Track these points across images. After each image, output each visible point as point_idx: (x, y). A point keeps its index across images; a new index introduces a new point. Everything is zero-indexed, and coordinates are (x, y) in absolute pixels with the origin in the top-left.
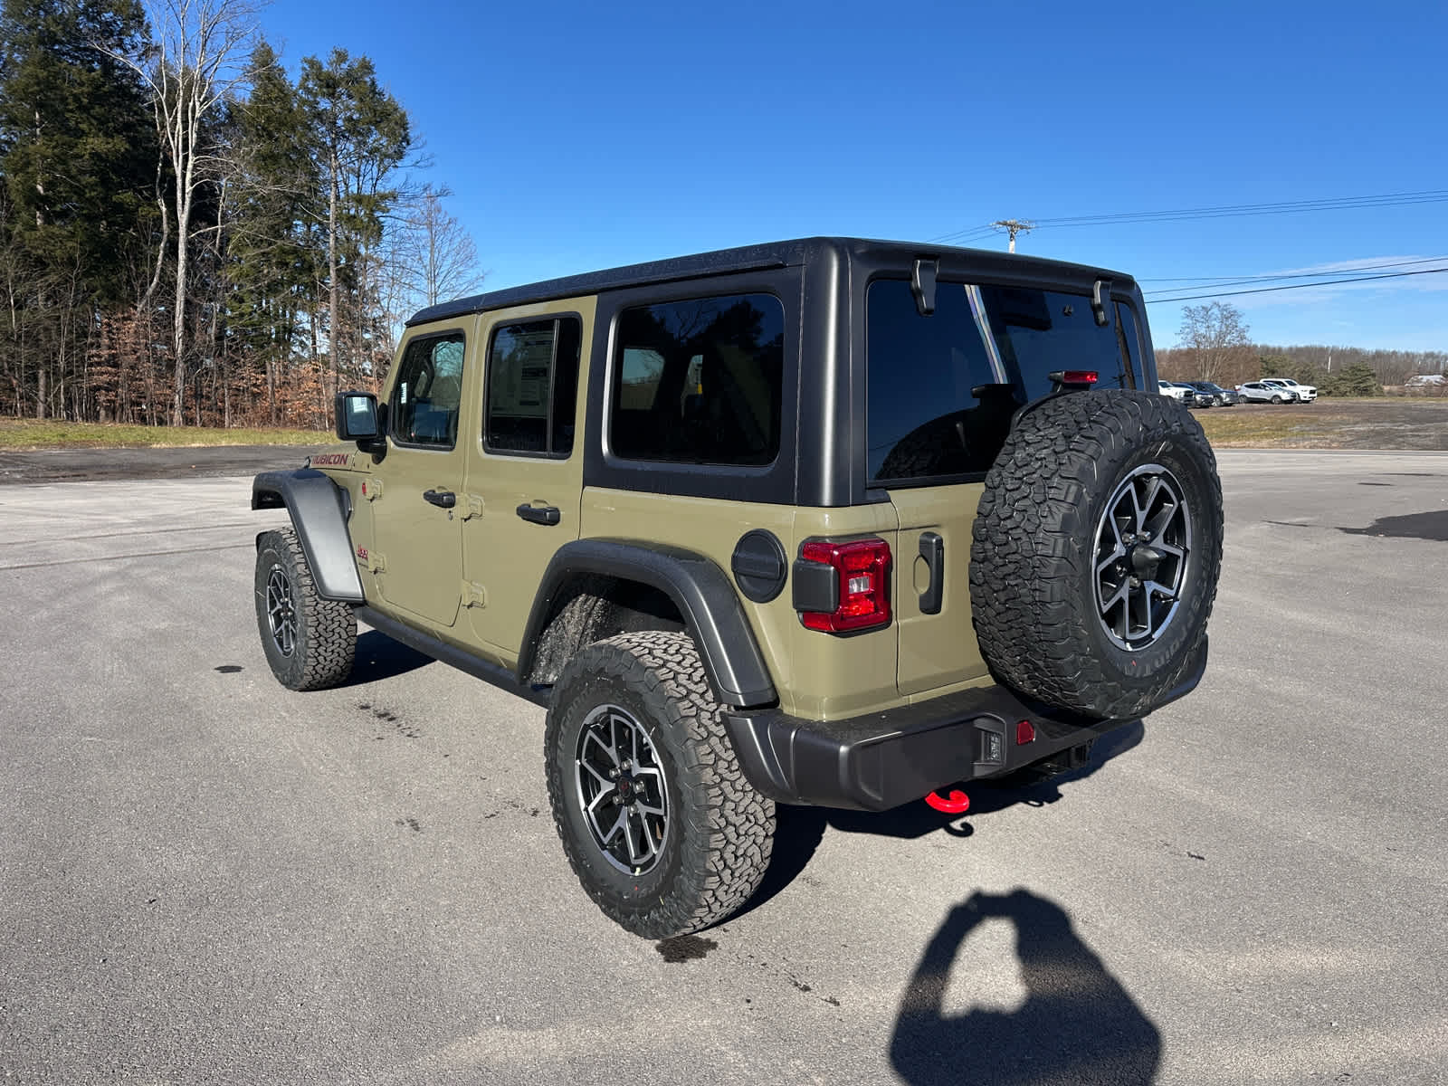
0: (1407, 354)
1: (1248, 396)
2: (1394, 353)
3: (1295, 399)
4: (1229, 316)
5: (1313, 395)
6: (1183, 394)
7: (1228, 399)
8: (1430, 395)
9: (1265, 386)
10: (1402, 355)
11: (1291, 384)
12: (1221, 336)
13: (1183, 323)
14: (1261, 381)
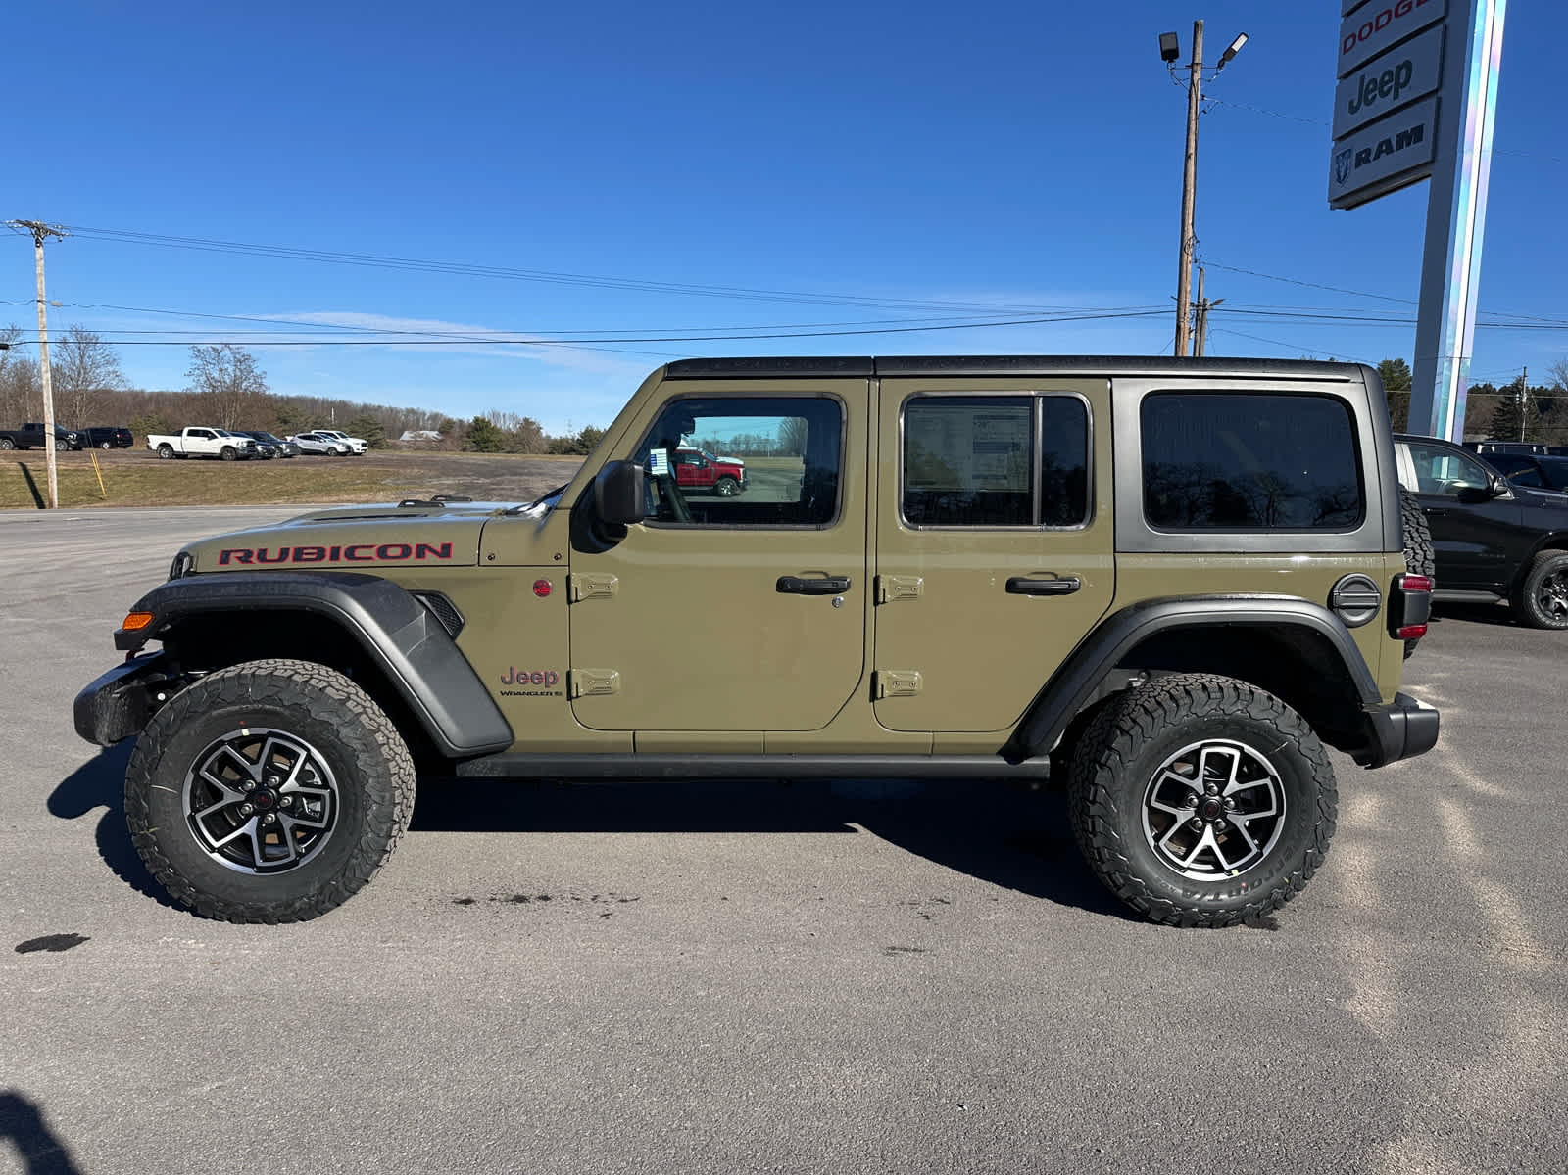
0: (391, 410)
1: (303, 447)
2: (380, 407)
3: (349, 450)
4: (243, 361)
5: (364, 448)
6: (245, 445)
7: (288, 451)
8: (432, 449)
9: (318, 437)
10: (387, 410)
11: (343, 437)
12: (236, 382)
13: (191, 364)
14: (312, 433)
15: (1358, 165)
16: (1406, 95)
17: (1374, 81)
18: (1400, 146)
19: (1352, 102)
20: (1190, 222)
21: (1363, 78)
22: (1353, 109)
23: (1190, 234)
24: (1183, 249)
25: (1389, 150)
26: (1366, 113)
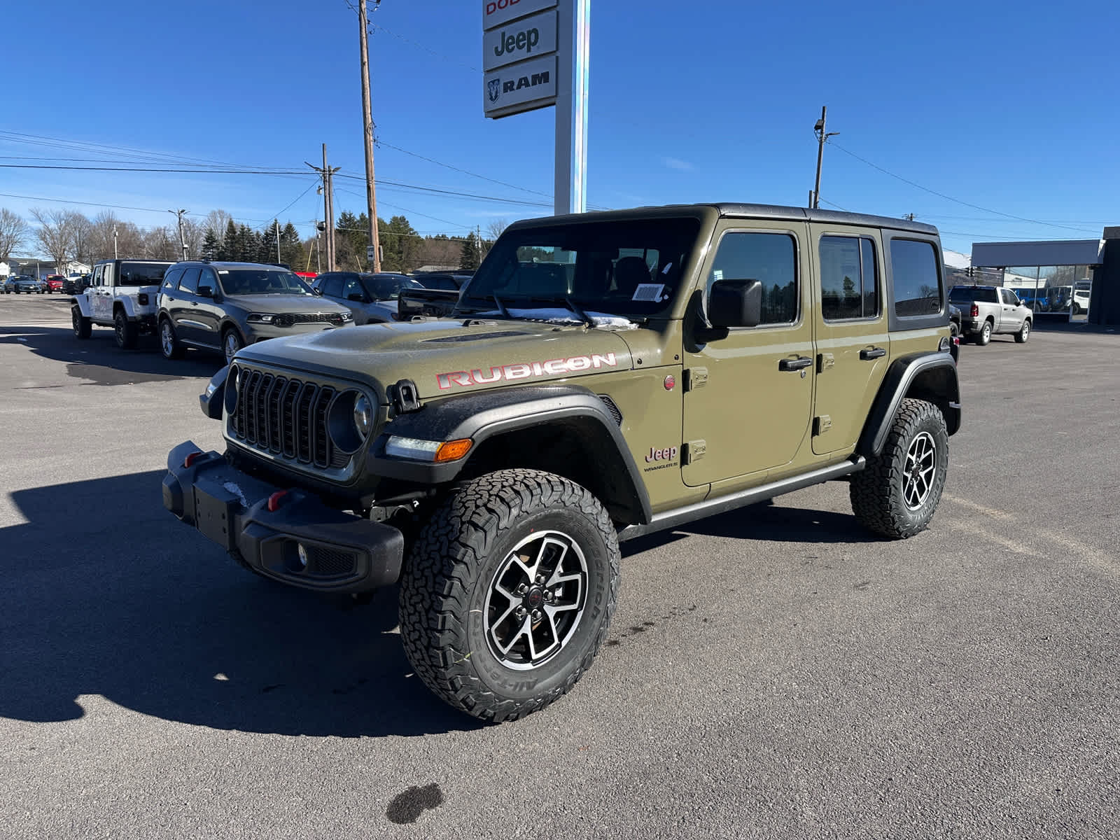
15: (505, 91)
16: (535, 51)
17: (512, 37)
18: (534, 84)
19: (497, 48)
20: (369, 112)
21: (503, 34)
22: (499, 54)
23: (370, 121)
24: (366, 131)
25: (527, 85)
26: (507, 58)
